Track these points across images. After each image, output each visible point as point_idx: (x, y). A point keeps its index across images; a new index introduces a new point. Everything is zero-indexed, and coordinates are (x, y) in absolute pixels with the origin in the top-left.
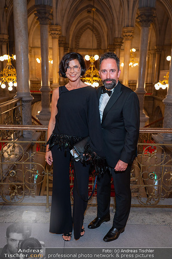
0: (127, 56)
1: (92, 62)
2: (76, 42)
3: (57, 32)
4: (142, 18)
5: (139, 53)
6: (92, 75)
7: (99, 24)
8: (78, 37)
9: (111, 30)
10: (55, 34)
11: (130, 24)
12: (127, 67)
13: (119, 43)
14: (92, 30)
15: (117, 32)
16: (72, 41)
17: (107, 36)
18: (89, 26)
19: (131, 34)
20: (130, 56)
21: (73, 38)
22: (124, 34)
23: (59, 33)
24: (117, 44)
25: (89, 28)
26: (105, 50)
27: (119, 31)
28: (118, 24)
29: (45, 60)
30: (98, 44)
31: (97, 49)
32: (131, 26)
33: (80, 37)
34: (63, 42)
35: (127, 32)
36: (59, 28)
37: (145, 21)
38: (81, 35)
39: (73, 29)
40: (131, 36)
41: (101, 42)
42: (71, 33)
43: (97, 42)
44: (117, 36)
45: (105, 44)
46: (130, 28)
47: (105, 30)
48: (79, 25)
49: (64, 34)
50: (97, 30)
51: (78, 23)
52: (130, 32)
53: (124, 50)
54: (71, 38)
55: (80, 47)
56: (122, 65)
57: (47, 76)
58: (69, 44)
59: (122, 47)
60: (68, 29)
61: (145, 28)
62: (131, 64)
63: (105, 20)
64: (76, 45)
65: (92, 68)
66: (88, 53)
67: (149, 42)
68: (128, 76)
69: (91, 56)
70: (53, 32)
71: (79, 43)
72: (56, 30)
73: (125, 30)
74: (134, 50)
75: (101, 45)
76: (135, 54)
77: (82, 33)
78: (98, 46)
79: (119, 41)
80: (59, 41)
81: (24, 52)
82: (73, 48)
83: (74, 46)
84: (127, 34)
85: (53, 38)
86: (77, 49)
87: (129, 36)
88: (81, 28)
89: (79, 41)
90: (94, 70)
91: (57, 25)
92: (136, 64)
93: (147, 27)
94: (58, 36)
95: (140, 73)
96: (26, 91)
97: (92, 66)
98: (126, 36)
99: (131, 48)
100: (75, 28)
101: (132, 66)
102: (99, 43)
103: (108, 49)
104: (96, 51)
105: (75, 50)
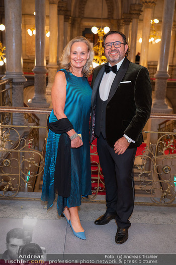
0: (147, 29)
2: (80, 8)
5: (162, 26)
8: (82, 1)
12: (146, 43)
16: (75, 7)
20: (151, 30)
21: (76, 3)
26: (119, 20)
29: (40, 32)
30: (108, 12)
31: (108, 19)
34: (63, 9)
41: (113, 10)
43: (109, 8)
44: (134, 2)
53: (142, 20)
55: (85, 16)
56: (140, 41)
57: (42, 53)
59: (140, 17)
62: (151, 40)
64: (79, 12)
65: (101, 44)
66: (95, 24)
68: (147, 56)
69: (99, 27)
71: (83, 11)
74: (156, 21)
75: (113, 14)
76: (157, 27)
78: (108, 15)
79: (137, 8)
80: (58, 7)
81: (17, 22)
82: (75, 17)
83: (77, 14)
85: (51, 3)
86: (82, 19)
89: (84, 8)
92: (159, 40)
96: (18, 71)
97: (101, 41)
99: (153, 19)
101: (153, 43)
103: (122, 19)
104: (107, 21)
105: (79, 20)
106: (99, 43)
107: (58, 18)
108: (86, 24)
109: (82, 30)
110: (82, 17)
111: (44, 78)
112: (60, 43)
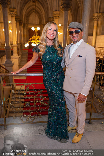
1: (36, 31)
2: (26, 20)
3: (14, 13)
5: (63, 27)
6: (36, 39)
7: (40, 9)
8: (27, 17)
9: (47, 13)
11: (57, 9)
15: (50, 14)
16: (24, 19)
17: (45, 17)
18: (34, 10)
21: (25, 17)
23: (16, 13)
25: (34, 11)
26: (44, 25)
27: (51, 14)
28: (51, 10)
31: (39, 24)
32: (58, 11)
34: (18, 19)
35: (56, 14)
36: (15, 10)
38: (30, 16)
39: (24, 12)
40: (58, 16)
41: (41, 20)
42: (24, 14)
44: (50, 17)
47: (43, 13)
48: (28, 10)
49: (19, 14)
50: (39, 13)
52: (58, 14)
54: (23, 18)
55: (29, 23)
58: (22, 21)
60: (21, 11)
61: (66, 12)
66: (33, 26)
67: (68, 20)
69: (35, 28)
70: (11, 13)
71: (28, 21)
74: (60, 25)
75: (41, 22)
76: (61, 28)
78: (39, 22)
79: (51, 19)
80: (16, 18)
82: (25, 24)
83: (26, 22)
85: (12, 17)
86: (28, 24)
88: (30, 12)
89: (28, 19)
90: (37, 36)
92: (62, 33)
95: (64, 38)
100: (26, 11)
102: (40, 20)
104: (39, 25)
105: (27, 25)
106: (35, 35)
107: (16, 24)
108: (30, 26)
109: (28, 29)
110: (28, 23)
111: (10, 51)
112: (18, 35)
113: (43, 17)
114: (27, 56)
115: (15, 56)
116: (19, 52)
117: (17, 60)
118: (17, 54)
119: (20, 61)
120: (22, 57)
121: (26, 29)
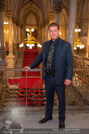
2: (24, 21)
3: (10, 16)
4: (56, 8)
7: (37, 11)
8: (25, 18)
9: (44, 15)
10: (9, 16)
11: (52, 11)
13: (47, 22)
14: (33, 14)
16: (22, 20)
17: (42, 18)
18: (31, 12)
19: (52, 17)
21: (22, 19)
22: (49, 17)
23: (12, 16)
24: (46, 22)
25: (31, 13)
26: (41, 25)
30: (37, 22)
32: (52, 13)
33: (27, 18)
34: (15, 21)
35: (50, 16)
36: (11, 13)
37: (58, 10)
38: (27, 17)
39: (22, 14)
40: (53, 18)
41: (39, 21)
43: (37, 21)
44: (46, 18)
45: (41, 22)
46: (52, 14)
49: (16, 16)
50: (36, 14)
51: (25, 10)
52: (52, 16)
54: (21, 19)
55: (27, 24)
58: (20, 22)
60: (18, 13)
61: (58, 14)
63: (40, 9)
64: (24, 22)
71: (26, 22)
72: (10, 14)
73: (49, 14)
75: (38, 23)
77: (28, 16)
78: (37, 23)
79: (47, 20)
82: (22, 24)
83: (23, 23)
84: (50, 17)
87: (51, 18)
88: (27, 13)
89: (26, 20)
91: (10, 11)
93: (59, 13)
94: (11, 18)
98: (50, 18)
100: (24, 13)
104: (36, 26)
105: (24, 26)
110: (25, 24)
113: (40, 18)
114: (23, 56)
115: (10, 56)
116: (15, 52)
117: (13, 60)
118: (13, 54)
119: (16, 61)
120: (18, 57)
121: (23, 29)
